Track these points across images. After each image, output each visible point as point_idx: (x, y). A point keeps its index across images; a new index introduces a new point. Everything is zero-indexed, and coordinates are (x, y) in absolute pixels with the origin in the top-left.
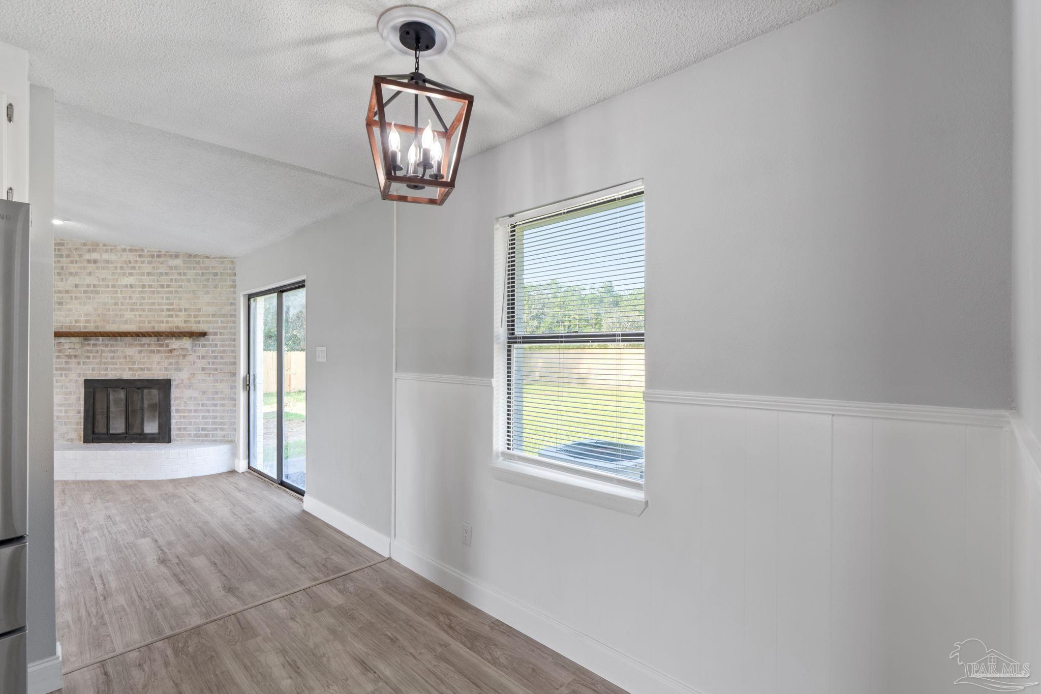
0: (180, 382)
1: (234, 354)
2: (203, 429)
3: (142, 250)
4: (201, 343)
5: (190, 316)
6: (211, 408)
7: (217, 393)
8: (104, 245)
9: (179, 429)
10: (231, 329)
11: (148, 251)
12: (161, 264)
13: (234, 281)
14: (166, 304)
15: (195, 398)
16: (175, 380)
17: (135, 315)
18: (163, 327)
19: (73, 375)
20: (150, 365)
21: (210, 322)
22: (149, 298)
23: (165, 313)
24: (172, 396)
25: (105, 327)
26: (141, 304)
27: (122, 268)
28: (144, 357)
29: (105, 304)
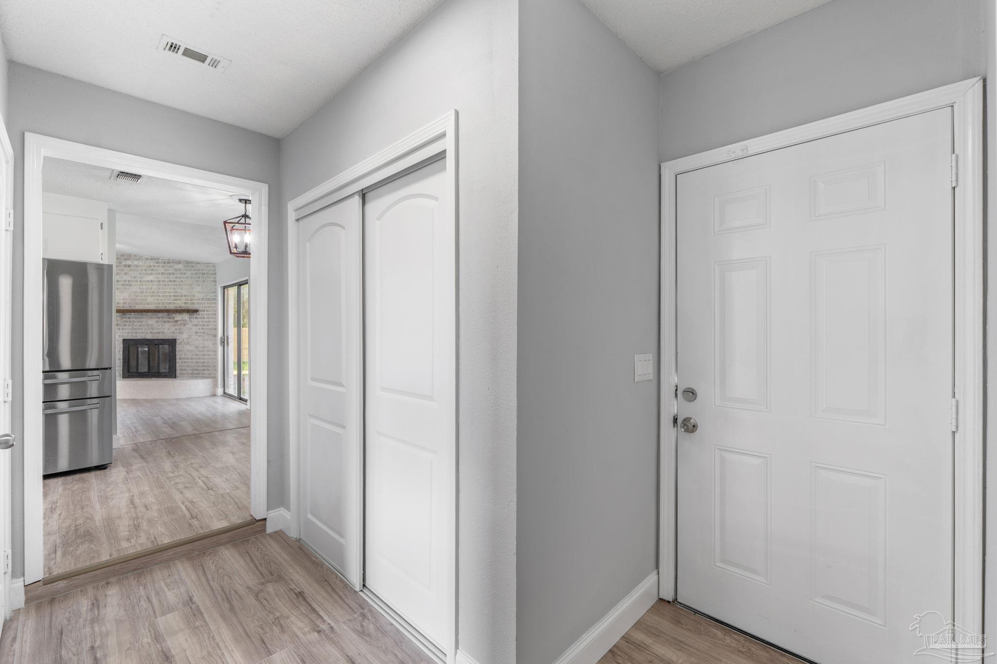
0: (182, 340)
1: (215, 323)
2: (196, 370)
3: (158, 259)
4: (195, 316)
5: (188, 300)
8: (135, 256)
9: (182, 370)
10: (213, 307)
11: (162, 260)
12: (170, 267)
13: (215, 278)
14: (173, 292)
15: (191, 350)
16: (179, 339)
17: (154, 299)
18: (172, 307)
20: (163, 330)
21: (201, 304)
22: (163, 289)
23: (172, 298)
24: (177, 349)
25: (135, 307)
26: (158, 292)
27: (146, 270)
28: (159, 325)
29: (136, 292)
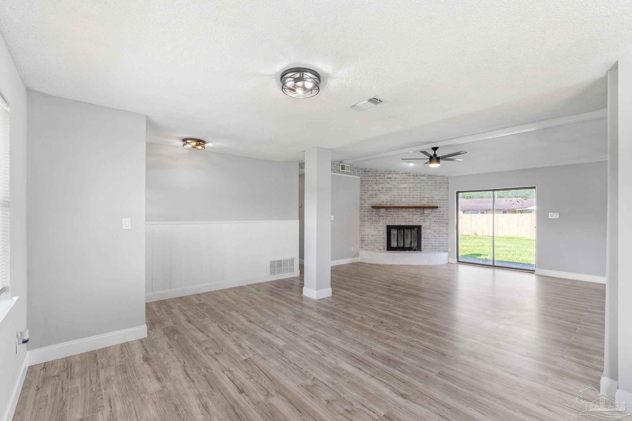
0: (425, 226)
1: (448, 216)
2: (435, 246)
3: (410, 173)
4: (435, 211)
5: (429, 200)
6: (438, 238)
7: (440, 231)
8: (394, 171)
9: (425, 246)
10: (446, 205)
11: (412, 174)
12: (417, 179)
13: (448, 186)
14: (420, 195)
15: (431, 233)
16: (423, 226)
17: (407, 200)
18: (418, 205)
19: (381, 224)
20: (413, 220)
21: (438, 202)
22: (412, 193)
23: (419, 199)
24: (422, 232)
25: (394, 204)
26: (409, 195)
27: (401, 181)
28: (410, 216)
29: (394, 195)
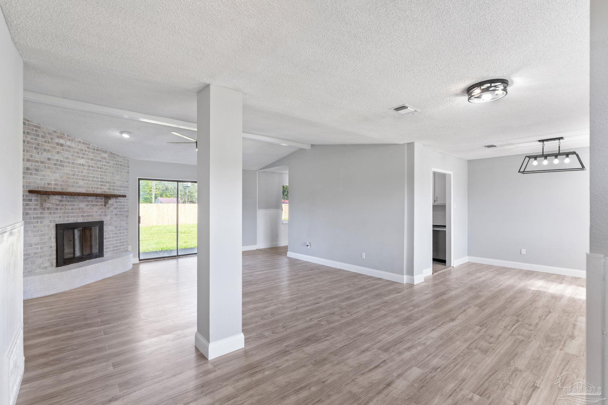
0: (108, 222)
1: (128, 207)
2: (116, 246)
3: (89, 145)
5: (110, 186)
6: (119, 235)
7: (121, 227)
8: (68, 136)
9: (107, 249)
11: (92, 146)
12: (98, 155)
13: (129, 170)
14: (100, 178)
15: (113, 230)
16: (105, 221)
17: (85, 183)
19: (46, 222)
20: (92, 213)
22: (92, 174)
23: (100, 183)
24: (104, 230)
25: (67, 189)
26: (88, 177)
27: (78, 153)
28: (89, 208)
29: (67, 174)
